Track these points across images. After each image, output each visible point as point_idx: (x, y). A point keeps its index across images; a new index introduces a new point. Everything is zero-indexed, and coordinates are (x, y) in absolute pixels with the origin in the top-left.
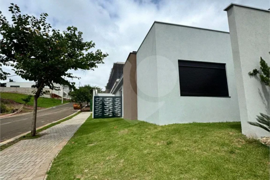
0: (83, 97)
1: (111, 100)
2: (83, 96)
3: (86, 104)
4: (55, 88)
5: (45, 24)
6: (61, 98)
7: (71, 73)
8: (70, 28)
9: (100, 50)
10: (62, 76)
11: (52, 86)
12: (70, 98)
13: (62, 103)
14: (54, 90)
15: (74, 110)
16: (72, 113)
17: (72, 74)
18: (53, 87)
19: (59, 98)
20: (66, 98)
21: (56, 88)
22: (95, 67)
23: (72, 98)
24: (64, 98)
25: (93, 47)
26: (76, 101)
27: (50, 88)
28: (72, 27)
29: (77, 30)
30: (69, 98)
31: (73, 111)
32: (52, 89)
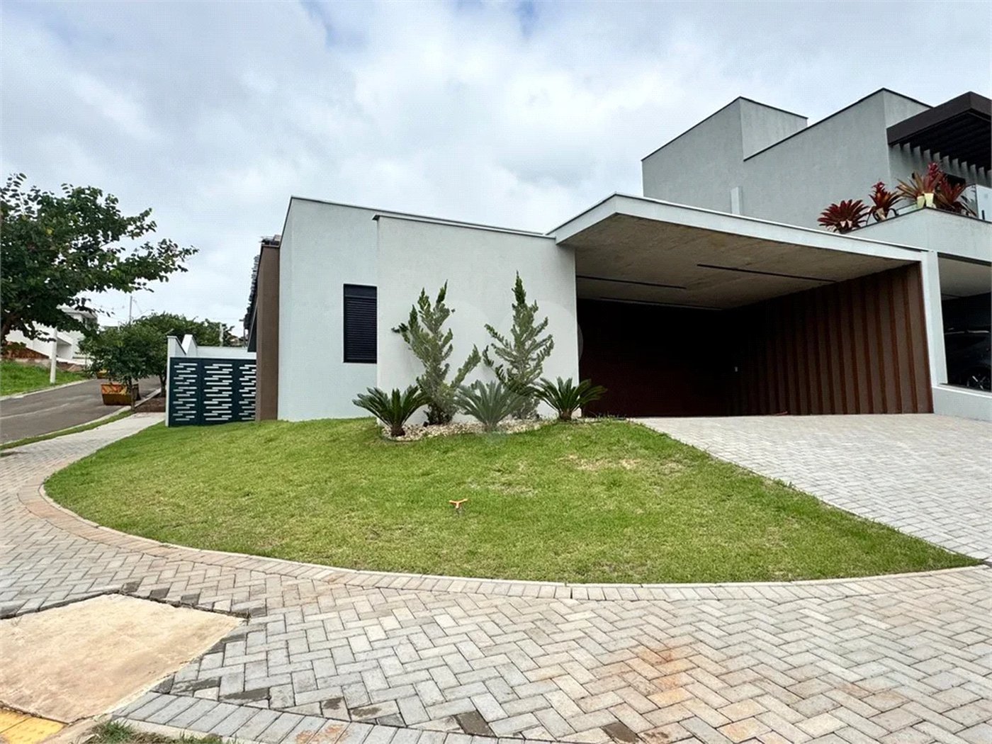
0: (140, 359)
1: (226, 371)
2: (141, 357)
3: (157, 386)
4: (39, 334)
5: (18, 195)
6: (45, 362)
7: (87, 298)
8: (84, 190)
9: (170, 241)
10: (62, 304)
11: (30, 329)
12: (86, 361)
13: (52, 380)
14: (36, 339)
15: (106, 407)
16: (96, 415)
17: (89, 300)
18: (34, 331)
19: (37, 361)
20: (69, 362)
21: (43, 336)
22: (161, 280)
23: (95, 360)
24: (60, 360)
25: (150, 230)
26: (112, 375)
27: (26, 334)
28: (89, 189)
29: (101, 195)
30: (82, 362)
31: (99, 411)
32: (32, 338)
